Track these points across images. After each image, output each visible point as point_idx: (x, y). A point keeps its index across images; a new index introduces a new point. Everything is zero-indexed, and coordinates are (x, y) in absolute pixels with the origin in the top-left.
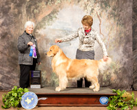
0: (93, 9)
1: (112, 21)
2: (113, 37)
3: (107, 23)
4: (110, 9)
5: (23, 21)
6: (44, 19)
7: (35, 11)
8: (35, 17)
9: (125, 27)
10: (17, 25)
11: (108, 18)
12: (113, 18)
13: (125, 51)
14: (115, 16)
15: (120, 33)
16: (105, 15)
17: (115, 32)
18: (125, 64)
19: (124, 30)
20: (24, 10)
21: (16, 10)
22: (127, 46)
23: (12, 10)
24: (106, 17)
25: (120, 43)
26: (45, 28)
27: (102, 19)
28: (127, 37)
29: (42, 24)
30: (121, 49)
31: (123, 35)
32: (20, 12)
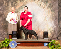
0: (41, 4)
1: (49, 9)
2: (50, 16)
3: (47, 10)
4: (48, 4)
5: (9, 9)
6: (19, 8)
7: (15, 4)
8: (15, 7)
9: (55, 12)
10: (7, 10)
11: (47, 8)
12: (49, 8)
13: (55, 23)
14: (51, 7)
15: (53, 15)
16: (46, 7)
17: (50, 14)
18: (55, 28)
19: (54, 13)
20: (10, 4)
21: (7, 4)
22: (56, 20)
23: (4, 4)
24: (46, 8)
25: (52, 19)
26: (19, 12)
27: (45, 9)
28: (56, 17)
29: (18, 10)
30: (53, 22)
31: (54, 16)
32: (8, 5)
